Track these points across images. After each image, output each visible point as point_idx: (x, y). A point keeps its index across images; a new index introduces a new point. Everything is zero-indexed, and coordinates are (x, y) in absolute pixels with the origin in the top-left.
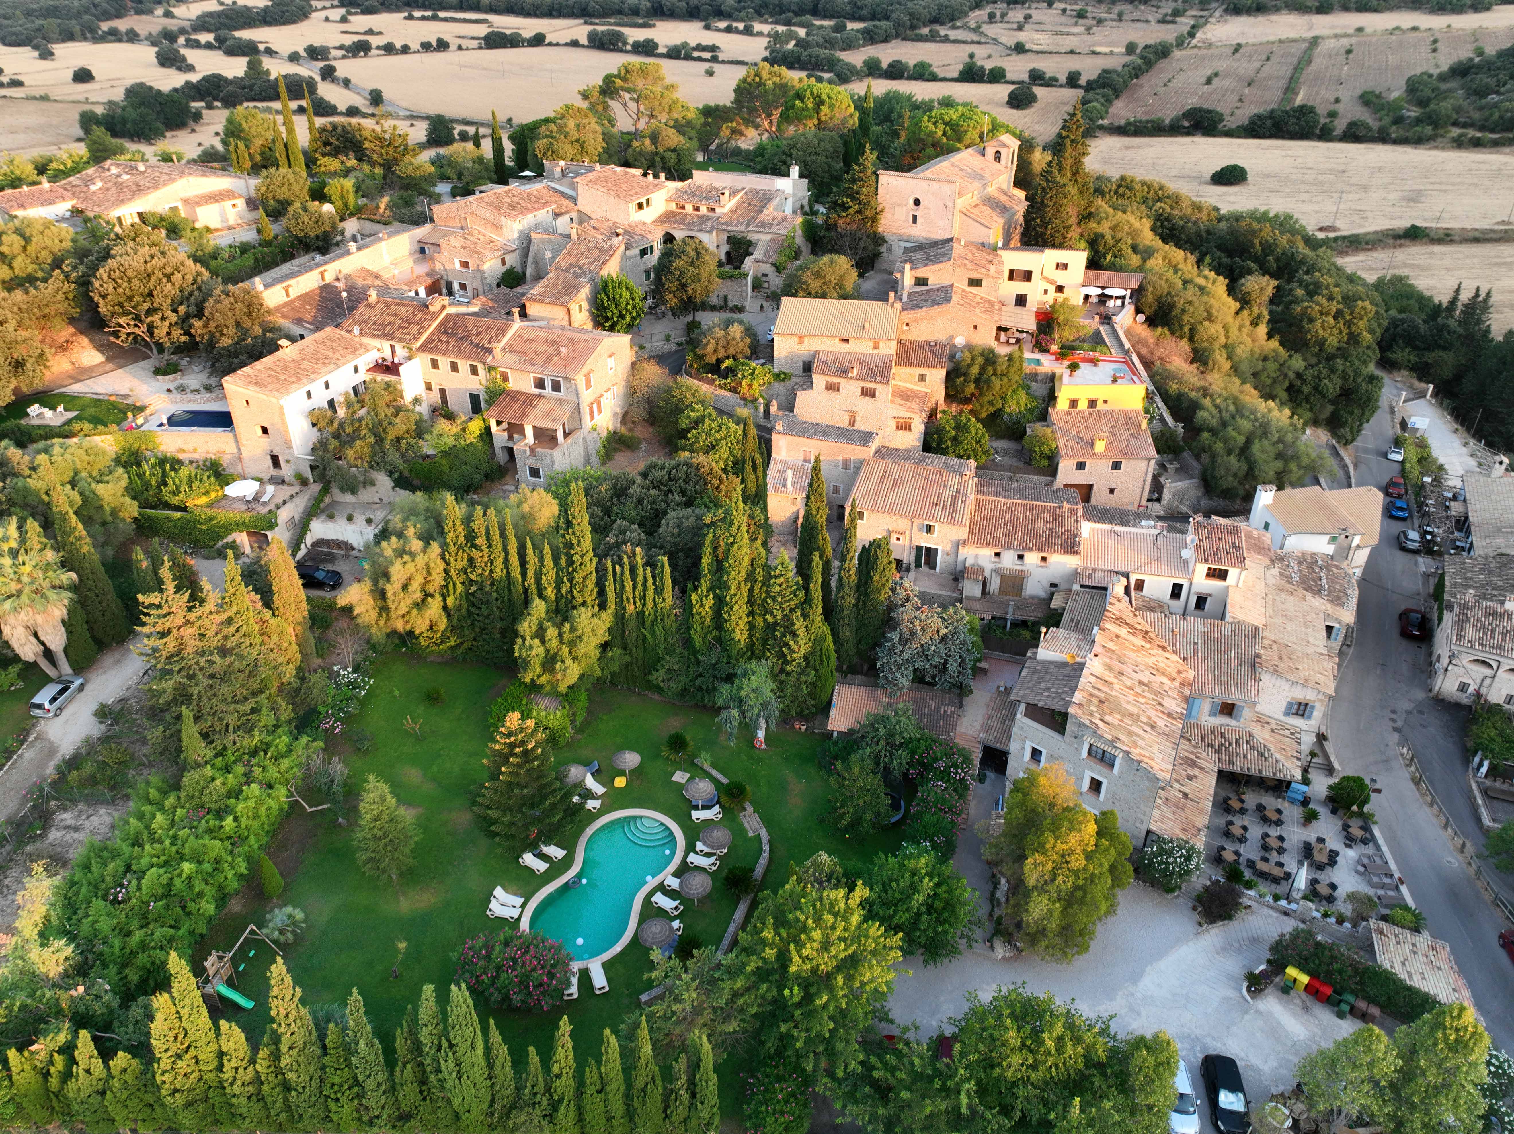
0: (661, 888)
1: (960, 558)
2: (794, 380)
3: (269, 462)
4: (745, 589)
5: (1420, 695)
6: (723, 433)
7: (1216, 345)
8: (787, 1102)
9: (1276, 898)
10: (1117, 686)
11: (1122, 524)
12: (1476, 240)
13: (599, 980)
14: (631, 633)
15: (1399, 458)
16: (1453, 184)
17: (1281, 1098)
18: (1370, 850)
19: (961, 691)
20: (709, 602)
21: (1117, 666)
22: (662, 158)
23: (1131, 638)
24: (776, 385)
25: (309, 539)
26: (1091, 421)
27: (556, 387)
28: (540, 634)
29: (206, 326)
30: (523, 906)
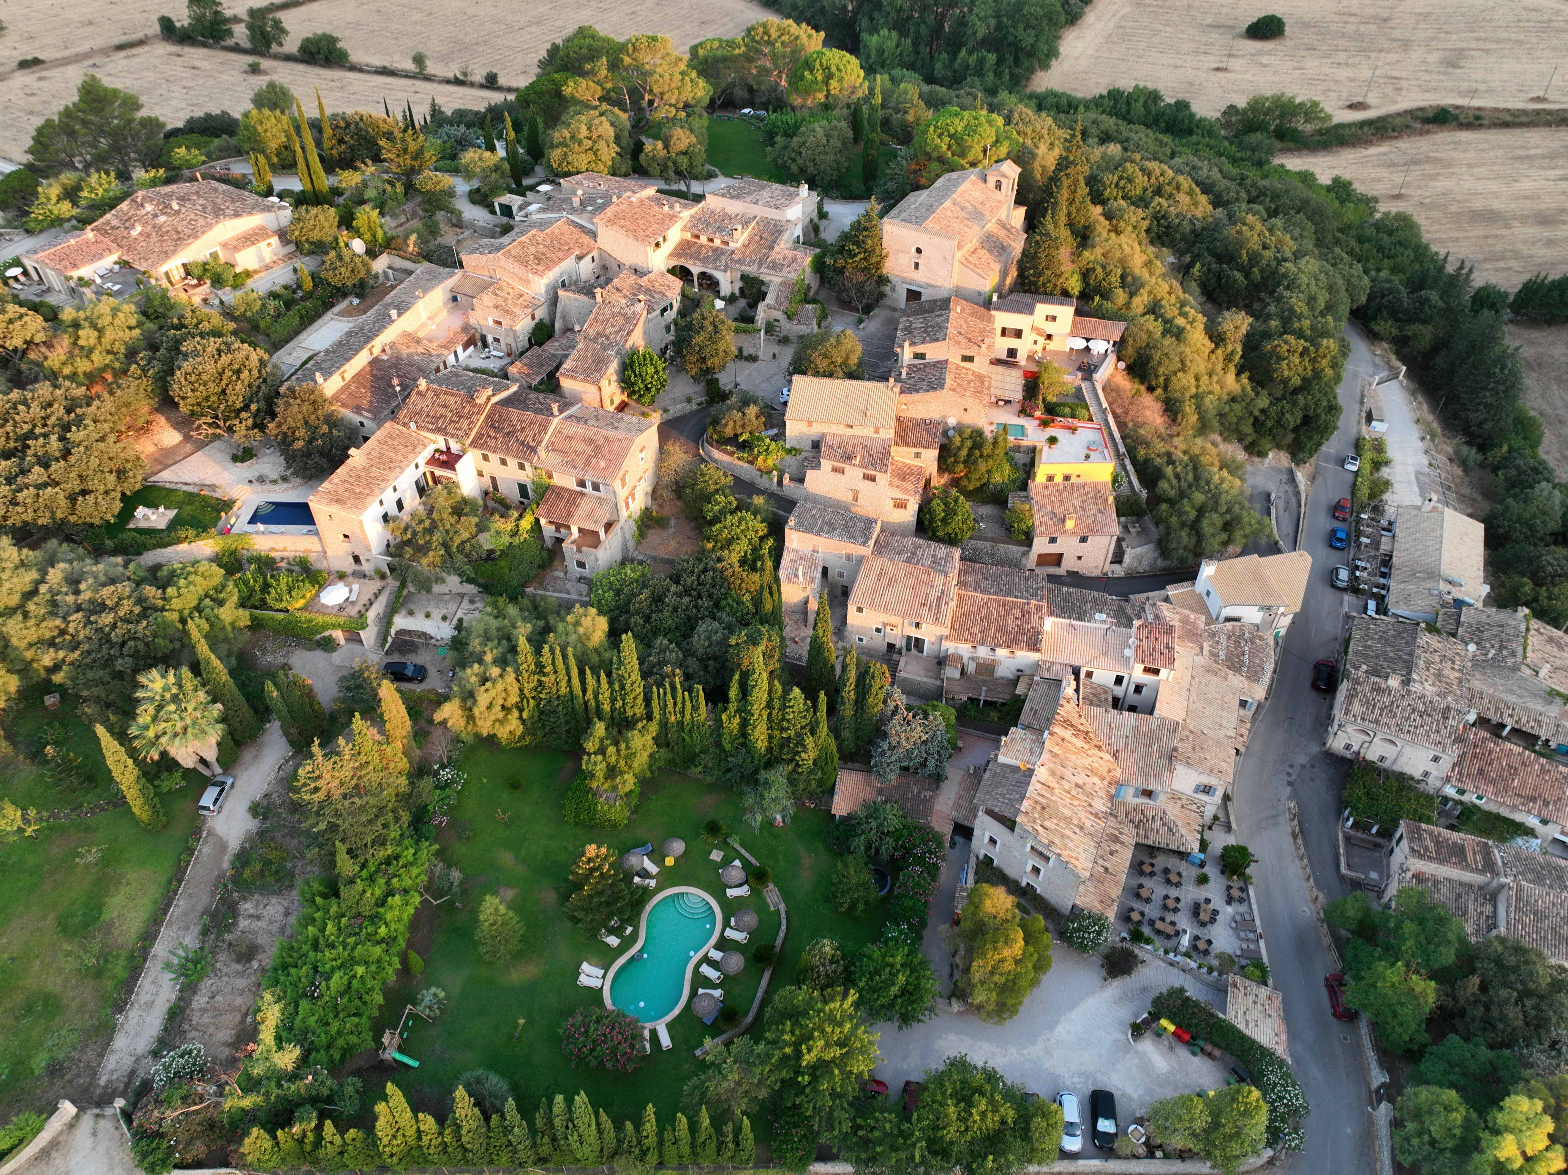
0: (706, 960)
1: (943, 648)
2: (804, 454)
3: (352, 560)
4: (765, 714)
5: (1315, 749)
6: (743, 526)
7: (1188, 395)
8: (800, 1141)
9: (1166, 952)
10: (1057, 791)
11: (1080, 619)
12: (1506, 125)
13: (666, 1041)
14: (673, 735)
15: (1355, 469)
16: (1498, 41)
17: (1140, 1121)
18: (1242, 908)
19: (938, 779)
20: (737, 720)
21: (1060, 770)
22: (675, 163)
23: (1074, 740)
24: (788, 458)
25: (393, 632)
26: (1065, 495)
27: (596, 487)
28: (602, 751)
29: (279, 425)
30: (604, 977)
